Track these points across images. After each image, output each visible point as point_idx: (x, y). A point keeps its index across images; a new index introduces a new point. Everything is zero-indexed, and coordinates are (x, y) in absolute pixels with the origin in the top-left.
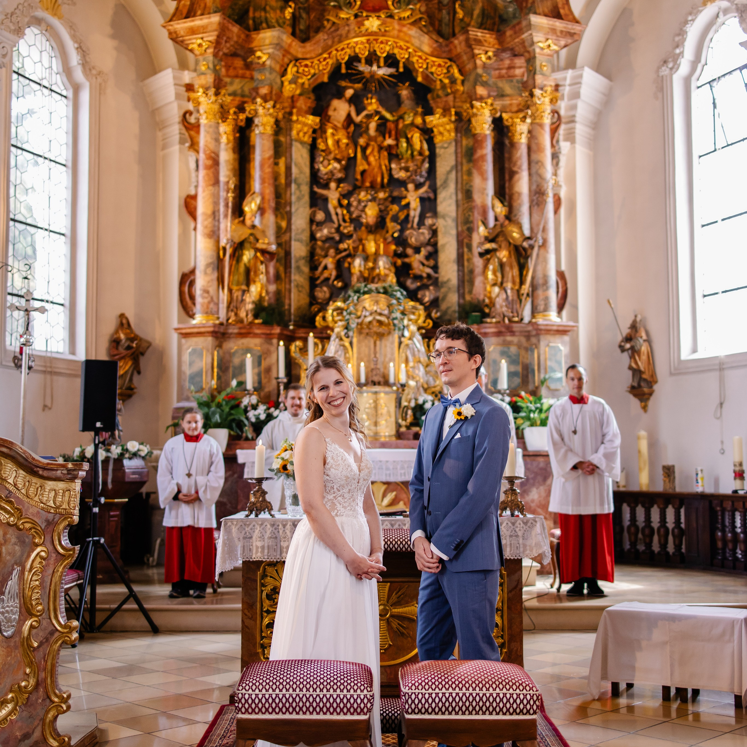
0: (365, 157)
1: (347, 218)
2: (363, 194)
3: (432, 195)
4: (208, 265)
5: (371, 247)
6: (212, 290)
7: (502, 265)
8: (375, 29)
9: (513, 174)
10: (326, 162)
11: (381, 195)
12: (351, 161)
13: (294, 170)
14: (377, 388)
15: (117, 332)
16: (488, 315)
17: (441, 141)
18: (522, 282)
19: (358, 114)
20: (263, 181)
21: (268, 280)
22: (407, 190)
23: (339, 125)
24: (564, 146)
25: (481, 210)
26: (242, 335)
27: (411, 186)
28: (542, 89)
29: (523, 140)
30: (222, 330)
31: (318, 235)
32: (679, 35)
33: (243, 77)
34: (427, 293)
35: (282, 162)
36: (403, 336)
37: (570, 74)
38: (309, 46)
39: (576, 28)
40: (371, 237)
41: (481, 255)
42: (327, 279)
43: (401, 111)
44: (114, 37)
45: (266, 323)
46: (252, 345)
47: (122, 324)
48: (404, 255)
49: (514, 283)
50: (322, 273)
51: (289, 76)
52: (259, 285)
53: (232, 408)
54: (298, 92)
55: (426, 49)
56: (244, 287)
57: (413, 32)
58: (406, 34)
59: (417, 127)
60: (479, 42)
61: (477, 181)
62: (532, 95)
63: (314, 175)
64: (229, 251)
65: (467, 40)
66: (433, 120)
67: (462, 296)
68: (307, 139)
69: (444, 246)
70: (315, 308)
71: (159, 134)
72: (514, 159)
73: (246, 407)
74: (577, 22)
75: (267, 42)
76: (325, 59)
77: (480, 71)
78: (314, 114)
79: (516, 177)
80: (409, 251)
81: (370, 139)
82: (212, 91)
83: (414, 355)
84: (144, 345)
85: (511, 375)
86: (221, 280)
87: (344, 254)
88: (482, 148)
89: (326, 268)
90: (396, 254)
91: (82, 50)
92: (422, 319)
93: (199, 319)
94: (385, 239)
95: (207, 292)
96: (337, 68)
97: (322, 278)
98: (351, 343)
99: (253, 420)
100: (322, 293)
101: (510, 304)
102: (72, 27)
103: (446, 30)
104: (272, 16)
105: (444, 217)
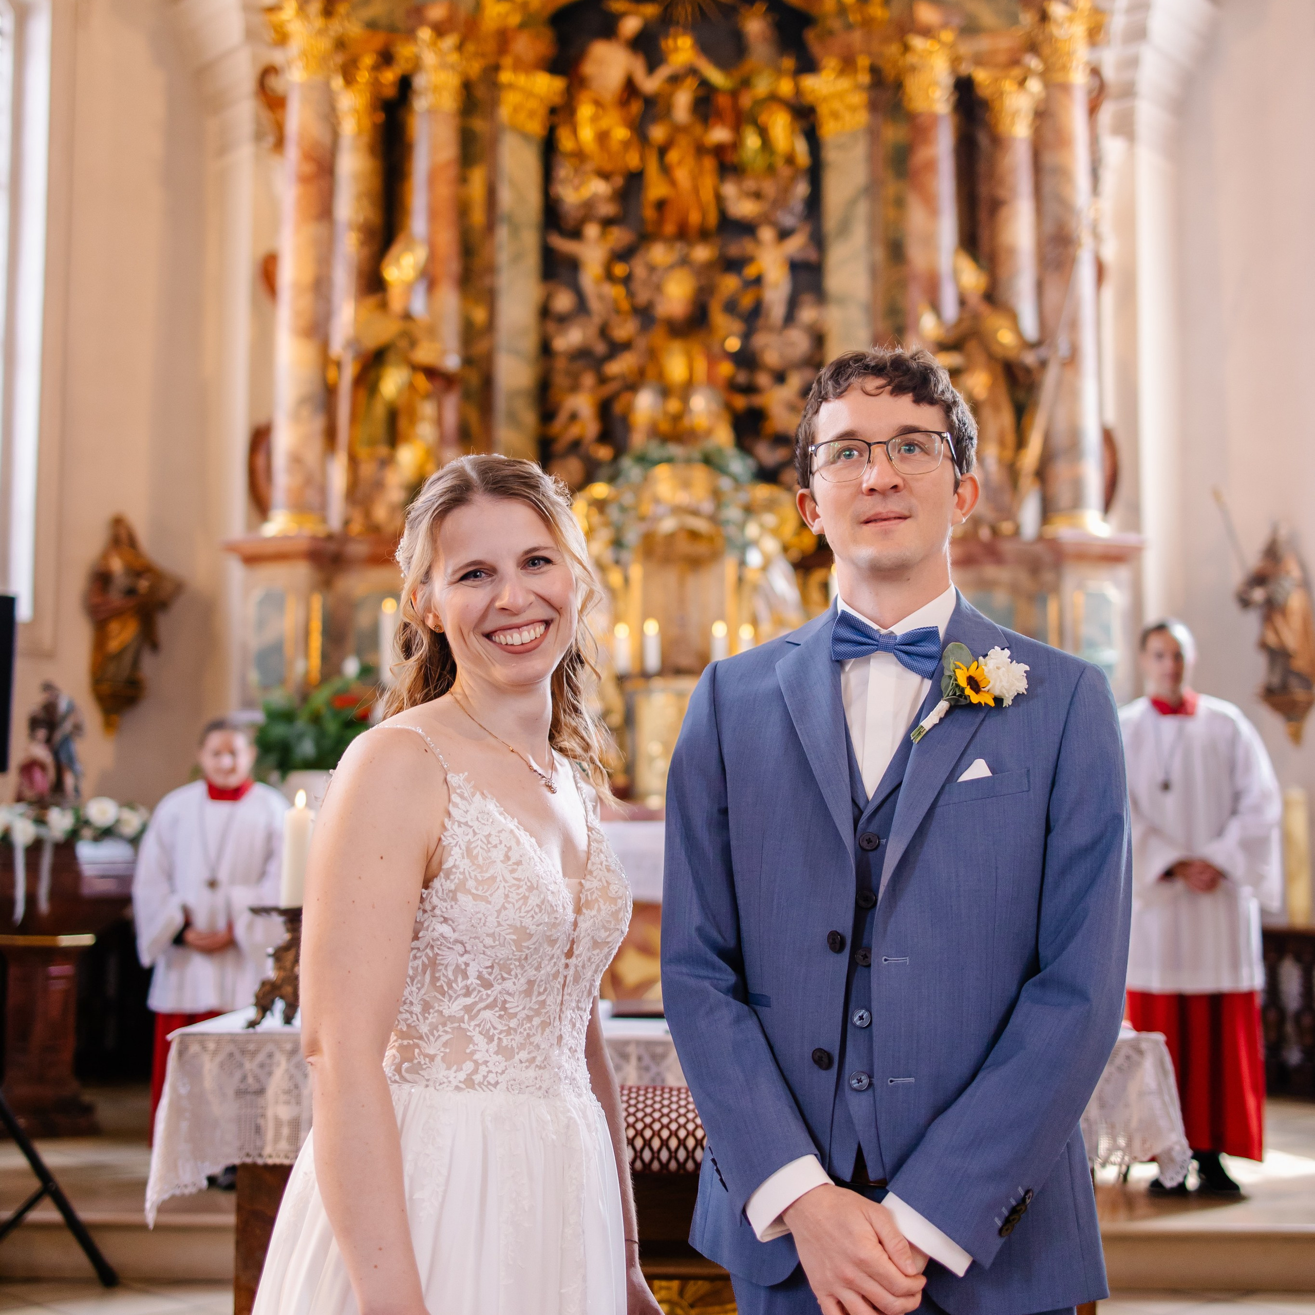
0: (666, 170)
1: (624, 305)
2: (659, 253)
3: (813, 256)
4: (303, 401)
5: (677, 368)
6: (313, 453)
9: (996, 205)
10: (578, 181)
11: (701, 253)
12: (635, 181)
13: (506, 197)
14: (685, 683)
15: (105, 556)
17: (835, 133)
18: (1021, 442)
19: (650, 73)
20: (433, 215)
21: (441, 437)
22: (757, 242)
23: (609, 99)
24: (1113, 147)
25: (924, 284)
26: (377, 560)
27: (767, 234)
30: (332, 549)
31: (559, 344)
35: (478, 177)
36: (746, 563)
40: (677, 345)
42: (577, 443)
43: (746, 69)
47: (118, 539)
48: (750, 389)
49: (1002, 444)
50: (566, 428)
52: (418, 448)
54: (515, 20)
56: (383, 450)
59: (783, 102)
61: (916, 217)
62: (1044, 17)
64: (351, 369)
66: (816, 86)
68: (536, 127)
71: (211, 122)
72: (1001, 172)
78: (550, 71)
79: (1004, 212)
80: (763, 379)
81: (677, 129)
83: (771, 607)
84: (168, 587)
86: (330, 434)
87: (614, 386)
88: (927, 145)
89: (574, 416)
90: (733, 387)
92: (788, 528)
93: (279, 523)
94: (706, 351)
95: (300, 461)
97: (566, 439)
98: (626, 579)
105: (840, 302)
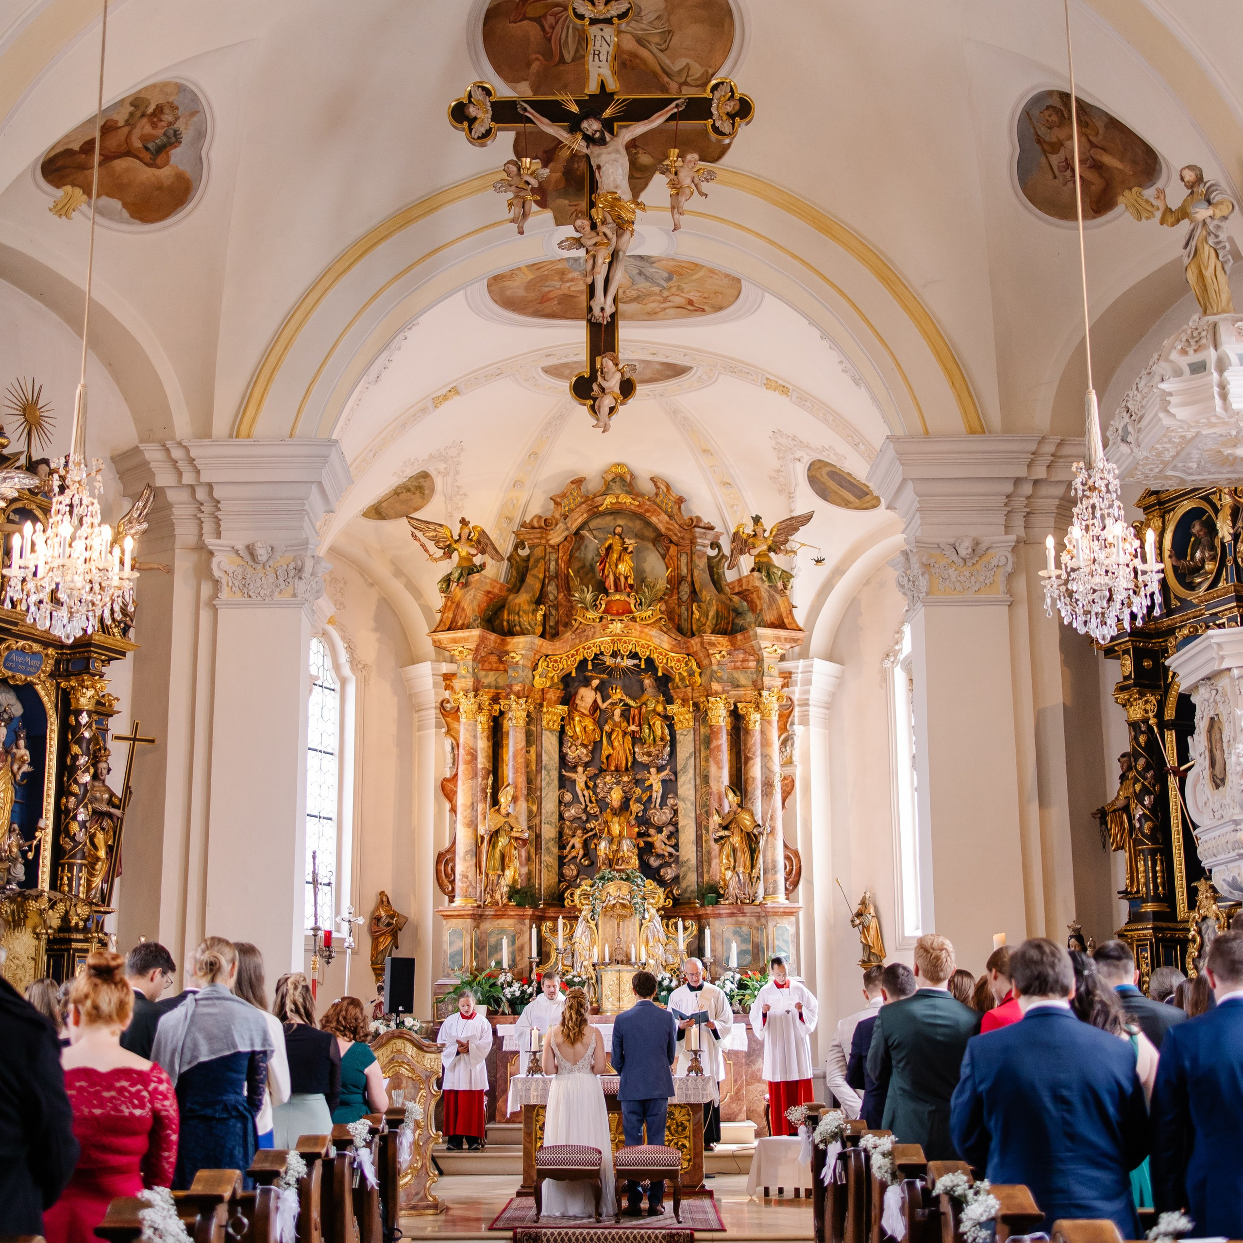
0: (610, 743)
1: (593, 799)
2: (608, 778)
3: (673, 777)
4: (467, 853)
5: (616, 829)
6: (471, 874)
7: (734, 850)
8: (618, 631)
9: (747, 759)
10: (574, 748)
11: (625, 779)
12: (597, 745)
13: (544, 757)
14: (620, 967)
15: (377, 909)
16: (722, 896)
17: (680, 728)
18: (753, 867)
19: (603, 702)
20: (516, 771)
21: (521, 864)
22: (649, 772)
23: (586, 712)
24: (798, 730)
25: (716, 797)
26: (497, 916)
27: (653, 770)
28: (769, 690)
29: (758, 727)
30: (480, 911)
31: (566, 815)
32: (898, 632)
33: (497, 670)
34: (669, 871)
35: (533, 750)
36: (644, 918)
37: (801, 663)
38: (558, 644)
39: (800, 635)
40: (616, 819)
41: (716, 841)
42: (575, 857)
43: (644, 699)
44: (376, 630)
45: (519, 905)
46: (506, 926)
47: (382, 901)
48: (646, 834)
49: (745, 867)
50: (570, 852)
51: (540, 670)
52: (512, 869)
53: (491, 986)
54: (548, 685)
55: (666, 646)
56: (500, 872)
57: (654, 632)
58: (647, 634)
59: (659, 714)
60: (712, 644)
61: (713, 769)
62: (760, 695)
63: (563, 757)
64: (487, 838)
65: (702, 643)
66: (672, 709)
67: (700, 875)
68: (557, 727)
69: (684, 827)
70: (563, 885)
71: (416, 715)
72: (749, 746)
73: (502, 985)
74: (800, 630)
75: (521, 645)
76: (573, 656)
77: (715, 668)
78: (561, 704)
79: (751, 762)
80: (652, 831)
81: (615, 724)
82: (471, 695)
83: (654, 935)
84: (402, 920)
85: (741, 953)
86: (478, 865)
87: (590, 834)
88: (718, 739)
89: (573, 847)
90: (640, 835)
91: (350, 648)
92: (662, 900)
93: (458, 902)
94: (629, 823)
95: (467, 877)
96: (584, 662)
97: (570, 857)
98: (596, 925)
99: (509, 996)
100: (570, 871)
101: (742, 886)
102: (342, 630)
103: (685, 625)
104: (525, 620)
105: (683, 800)
